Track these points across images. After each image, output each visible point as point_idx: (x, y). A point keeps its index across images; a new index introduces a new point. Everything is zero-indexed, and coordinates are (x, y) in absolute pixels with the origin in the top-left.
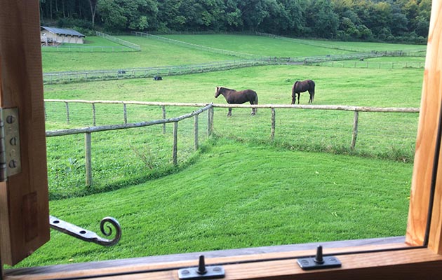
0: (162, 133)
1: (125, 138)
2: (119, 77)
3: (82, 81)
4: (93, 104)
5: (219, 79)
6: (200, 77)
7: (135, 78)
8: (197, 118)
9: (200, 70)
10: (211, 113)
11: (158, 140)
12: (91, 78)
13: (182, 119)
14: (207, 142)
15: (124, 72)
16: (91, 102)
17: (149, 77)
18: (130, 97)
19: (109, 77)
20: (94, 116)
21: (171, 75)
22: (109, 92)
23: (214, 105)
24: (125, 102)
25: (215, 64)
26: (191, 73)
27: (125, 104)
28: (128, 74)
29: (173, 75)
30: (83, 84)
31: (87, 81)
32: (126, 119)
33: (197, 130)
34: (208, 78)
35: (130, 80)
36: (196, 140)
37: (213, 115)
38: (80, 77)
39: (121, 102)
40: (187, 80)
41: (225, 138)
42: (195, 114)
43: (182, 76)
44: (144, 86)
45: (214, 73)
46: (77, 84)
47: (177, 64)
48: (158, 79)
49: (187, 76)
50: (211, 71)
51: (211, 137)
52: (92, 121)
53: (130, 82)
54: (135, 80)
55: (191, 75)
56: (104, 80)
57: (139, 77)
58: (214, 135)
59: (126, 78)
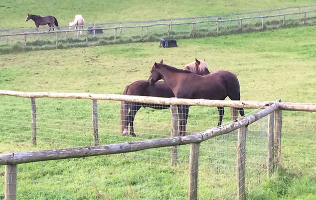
0: (170, 163)
1: (94, 173)
2: (90, 40)
3: (17, 49)
4: (33, 98)
5: (301, 44)
6: (258, 41)
7: (122, 42)
8: (244, 135)
9: (258, 25)
10: (276, 124)
11: (160, 179)
12: (35, 44)
13: (208, 137)
14: (265, 188)
15: (99, 31)
16: (29, 94)
17: (151, 40)
18: (110, 83)
19: (70, 41)
20: (34, 125)
21: (196, 35)
22: (67, 73)
23: (283, 104)
24: (95, 96)
25: (290, 11)
26: (240, 31)
27: (95, 100)
28: (107, 34)
29: (201, 36)
30: (20, 55)
31: (27, 50)
32: (96, 131)
33: (242, 160)
34: (275, 42)
35: (112, 47)
36: (242, 182)
37: (280, 128)
38: (13, 42)
39: (86, 95)
40: (231, 48)
41: (306, 179)
42: (240, 126)
43: (220, 39)
44: (139, 59)
45: (291, 31)
46: (7, 56)
47: (208, 13)
48: (169, 46)
49: (231, 38)
50: (284, 27)
51: (275, 176)
52: (30, 133)
53: (111, 52)
54: (120, 47)
55: (239, 36)
56: (60, 47)
57: (130, 41)
58: (282, 171)
59: (103, 44)
